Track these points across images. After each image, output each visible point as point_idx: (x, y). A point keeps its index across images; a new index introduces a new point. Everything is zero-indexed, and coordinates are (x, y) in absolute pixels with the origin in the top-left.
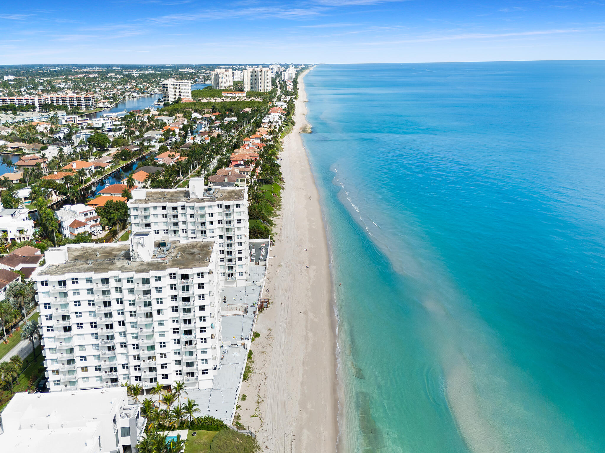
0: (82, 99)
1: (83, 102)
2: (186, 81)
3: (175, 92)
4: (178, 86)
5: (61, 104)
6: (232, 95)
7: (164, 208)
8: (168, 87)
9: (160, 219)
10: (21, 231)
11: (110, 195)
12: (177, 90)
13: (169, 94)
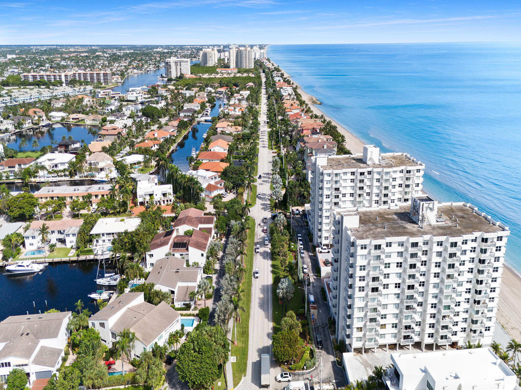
0: (102, 75)
1: (102, 78)
2: (186, 59)
3: (176, 69)
4: (179, 63)
5: (82, 79)
6: (225, 72)
7: (353, 173)
8: (171, 64)
9: (349, 184)
10: (164, 195)
11: (208, 161)
12: (179, 67)
13: (172, 70)
